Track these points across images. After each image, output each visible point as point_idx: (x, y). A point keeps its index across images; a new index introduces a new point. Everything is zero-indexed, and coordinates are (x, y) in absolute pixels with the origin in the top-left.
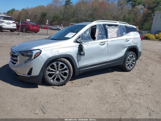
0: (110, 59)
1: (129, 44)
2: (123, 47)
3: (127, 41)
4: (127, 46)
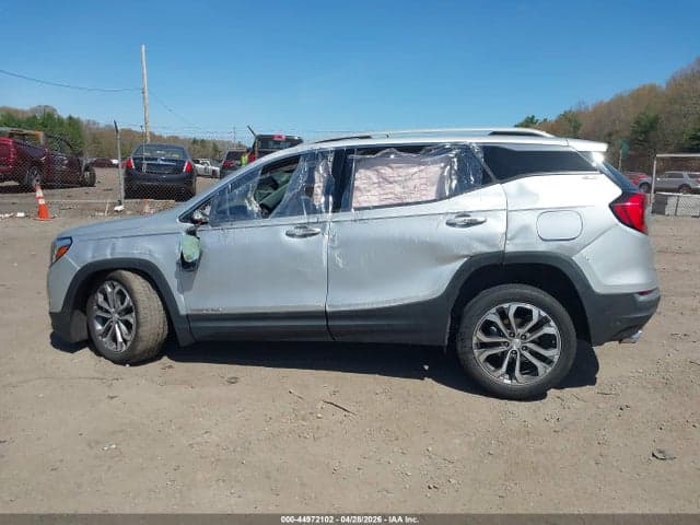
0: (347, 302)
1: (482, 240)
2: (434, 252)
3: (469, 224)
4: (466, 253)
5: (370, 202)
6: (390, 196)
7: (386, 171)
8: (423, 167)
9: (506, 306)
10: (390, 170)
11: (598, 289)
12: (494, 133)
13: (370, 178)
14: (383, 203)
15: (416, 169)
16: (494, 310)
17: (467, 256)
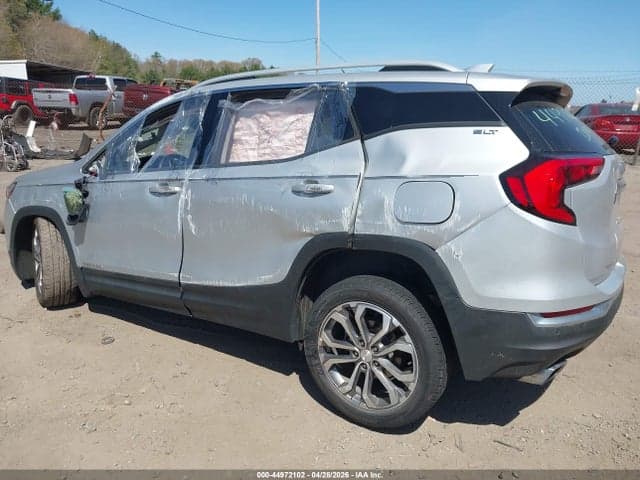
4: (310, 231)
5: (247, 157)
6: (267, 151)
7: (264, 119)
8: (300, 116)
9: (352, 304)
10: (268, 118)
11: (469, 300)
12: (387, 69)
13: (250, 128)
14: (260, 159)
15: (292, 118)
16: (340, 308)
17: (311, 234)
